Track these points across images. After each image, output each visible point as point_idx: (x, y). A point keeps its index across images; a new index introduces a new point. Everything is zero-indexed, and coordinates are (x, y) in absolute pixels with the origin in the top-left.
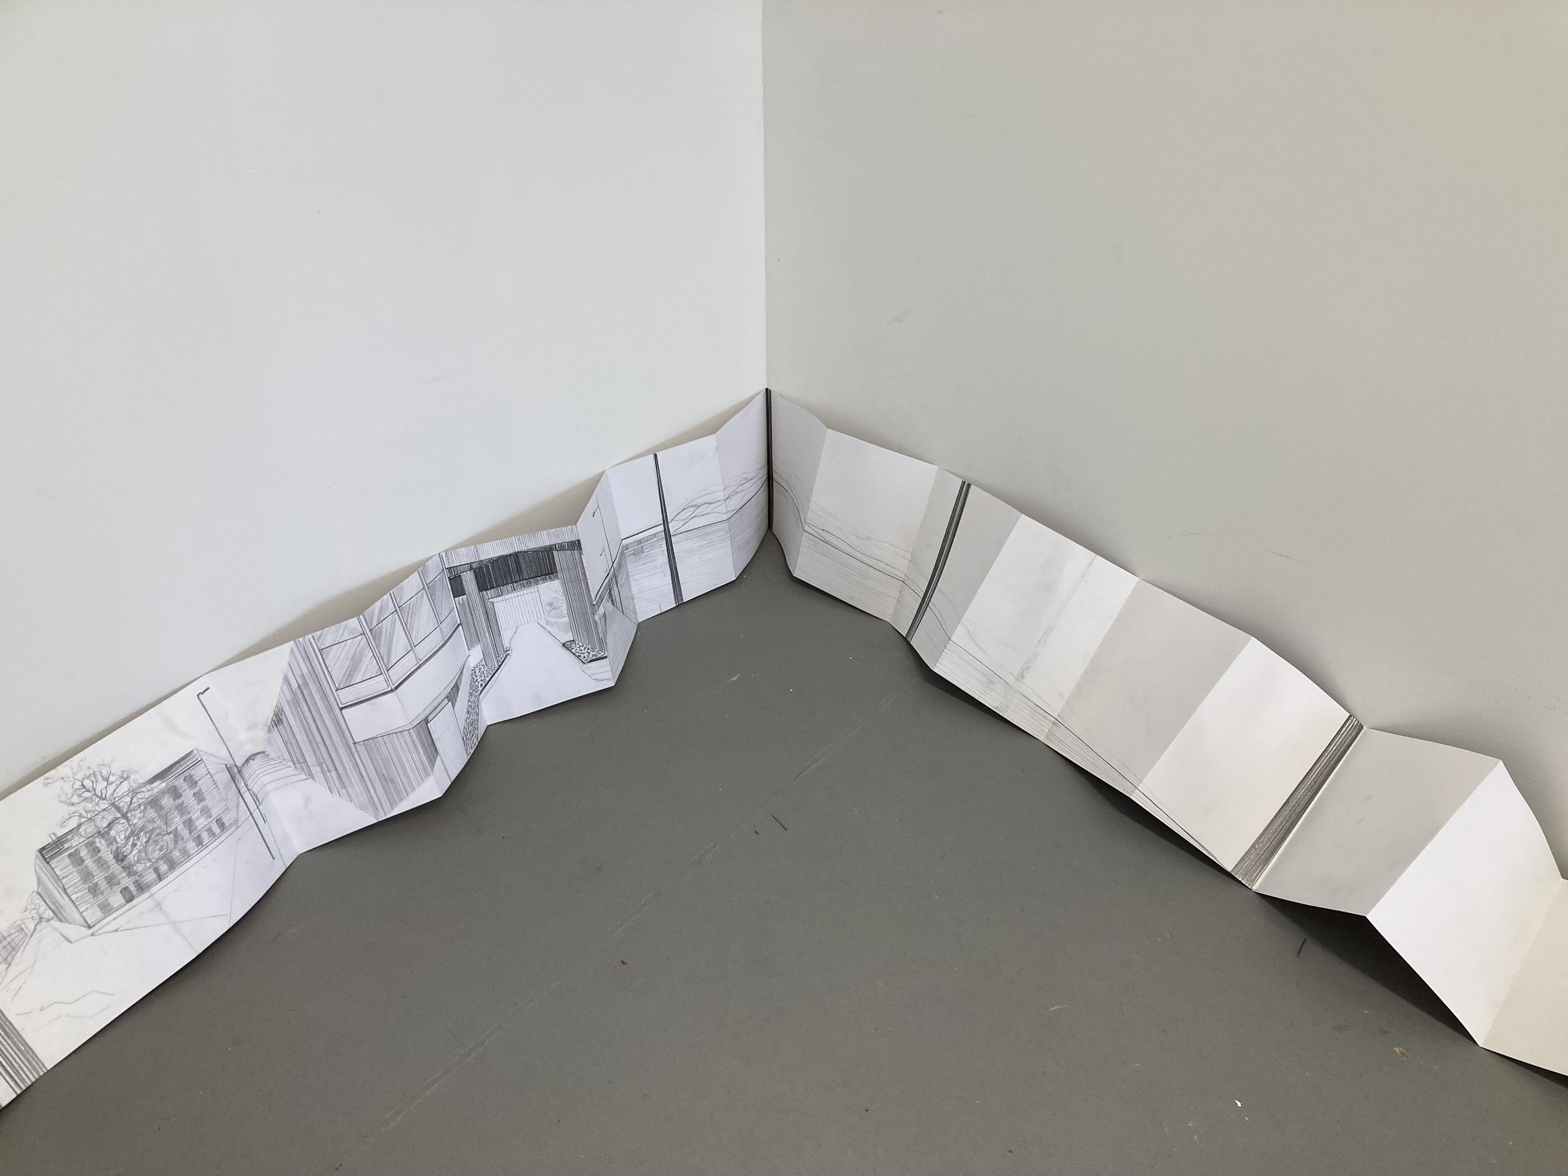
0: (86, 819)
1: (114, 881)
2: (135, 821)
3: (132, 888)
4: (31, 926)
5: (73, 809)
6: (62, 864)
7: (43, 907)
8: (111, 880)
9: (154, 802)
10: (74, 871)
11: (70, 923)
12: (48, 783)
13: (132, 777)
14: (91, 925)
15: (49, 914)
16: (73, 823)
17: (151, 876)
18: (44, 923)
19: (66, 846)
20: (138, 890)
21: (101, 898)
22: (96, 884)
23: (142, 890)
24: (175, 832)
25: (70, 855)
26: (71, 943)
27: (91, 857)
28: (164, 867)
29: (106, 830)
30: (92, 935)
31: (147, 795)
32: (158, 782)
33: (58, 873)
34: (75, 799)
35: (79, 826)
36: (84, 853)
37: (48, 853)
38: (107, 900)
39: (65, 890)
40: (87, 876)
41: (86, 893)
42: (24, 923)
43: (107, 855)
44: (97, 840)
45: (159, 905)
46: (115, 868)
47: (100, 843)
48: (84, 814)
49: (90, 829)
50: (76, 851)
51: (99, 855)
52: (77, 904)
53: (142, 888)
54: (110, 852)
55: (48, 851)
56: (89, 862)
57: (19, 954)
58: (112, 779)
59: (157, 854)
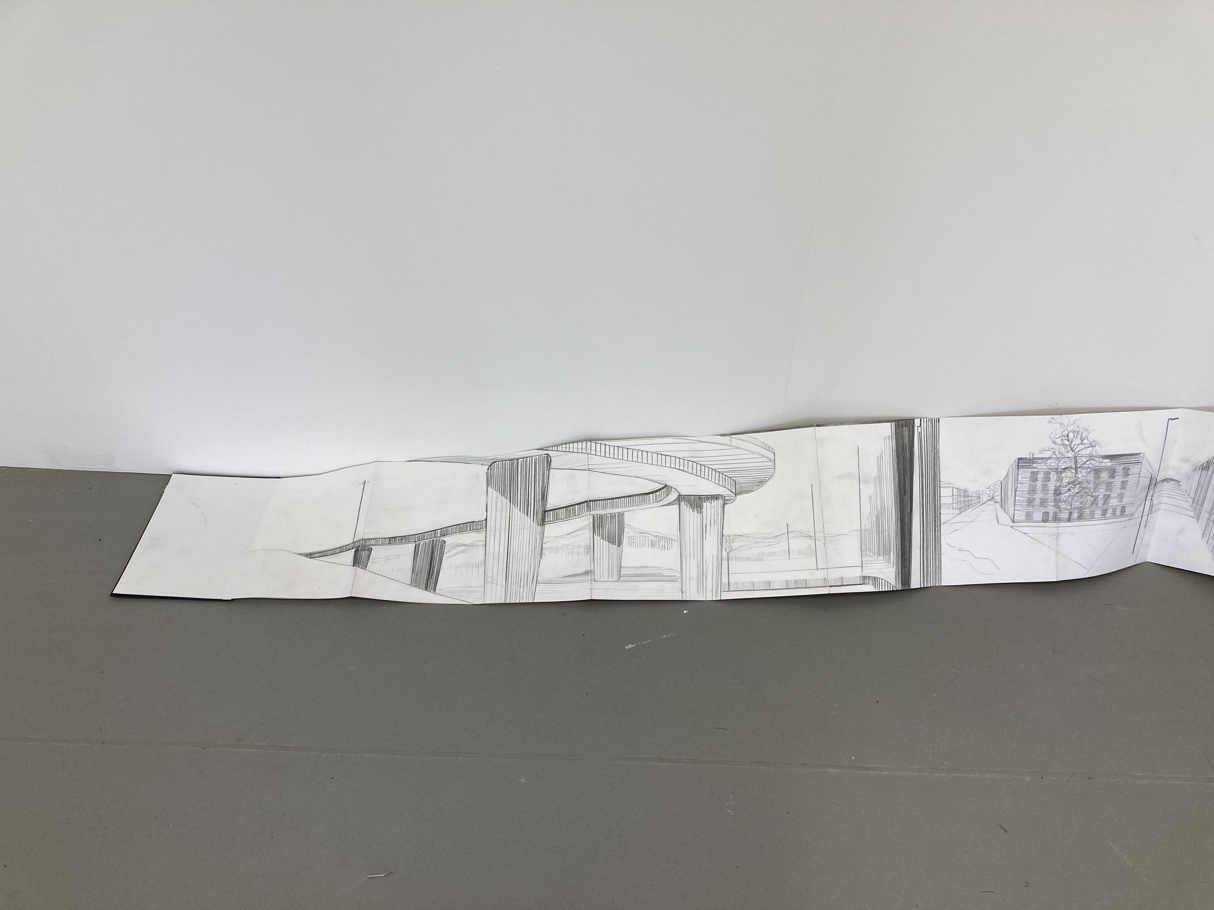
0: (1056, 457)
2: (1080, 476)
3: (1051, 515)
4: (985, 498)
5: (1054, 446)
6: (1025, 474)
7: (998, 493)
8: (1043, 502)
9: (1097, 471)
10: (1027, 483)
11: (1005, 512)
12: (1051, 422)
13: (1097, 448)
14: (1015, 521)
15: (998, 499)
16: (1047, 455)
17: (1065, 515)
18: (992, 502)
19: (1034, 465)
20: (1053, 518)
21: (1030, 509)
22: (1034, 499)
24: (1096, 498)
25: (1032, 472)
26: (999, 523)
27: (1042, 482)
28: (1075, 515)
29: (1062, 470)
30: (1012, 527)
31: (1097, 464)
32: (1108, 460)
33: (1019, 478)
34: (1059, 441)
35: (1050, 458)
36: (1040, 476)
38: (1033, 512)
39: (1016, 491)
40: (1032, 491)
41: (1025, 500)
42: (983, 495)
43: (1052, 486)
44: (1053, 473)
45: (1058, 536)
46: (1051, 496)
47: (1053, 476)
48: (1057, 453)
49: (1052, 463)
50: (1037, 472)
51: (1048, 483)
53: (1056, 519)
55: (1024, 462)
56: (1039, 484)
57: (971, 509)
58: (1085, 441)
59: (1077, 504)
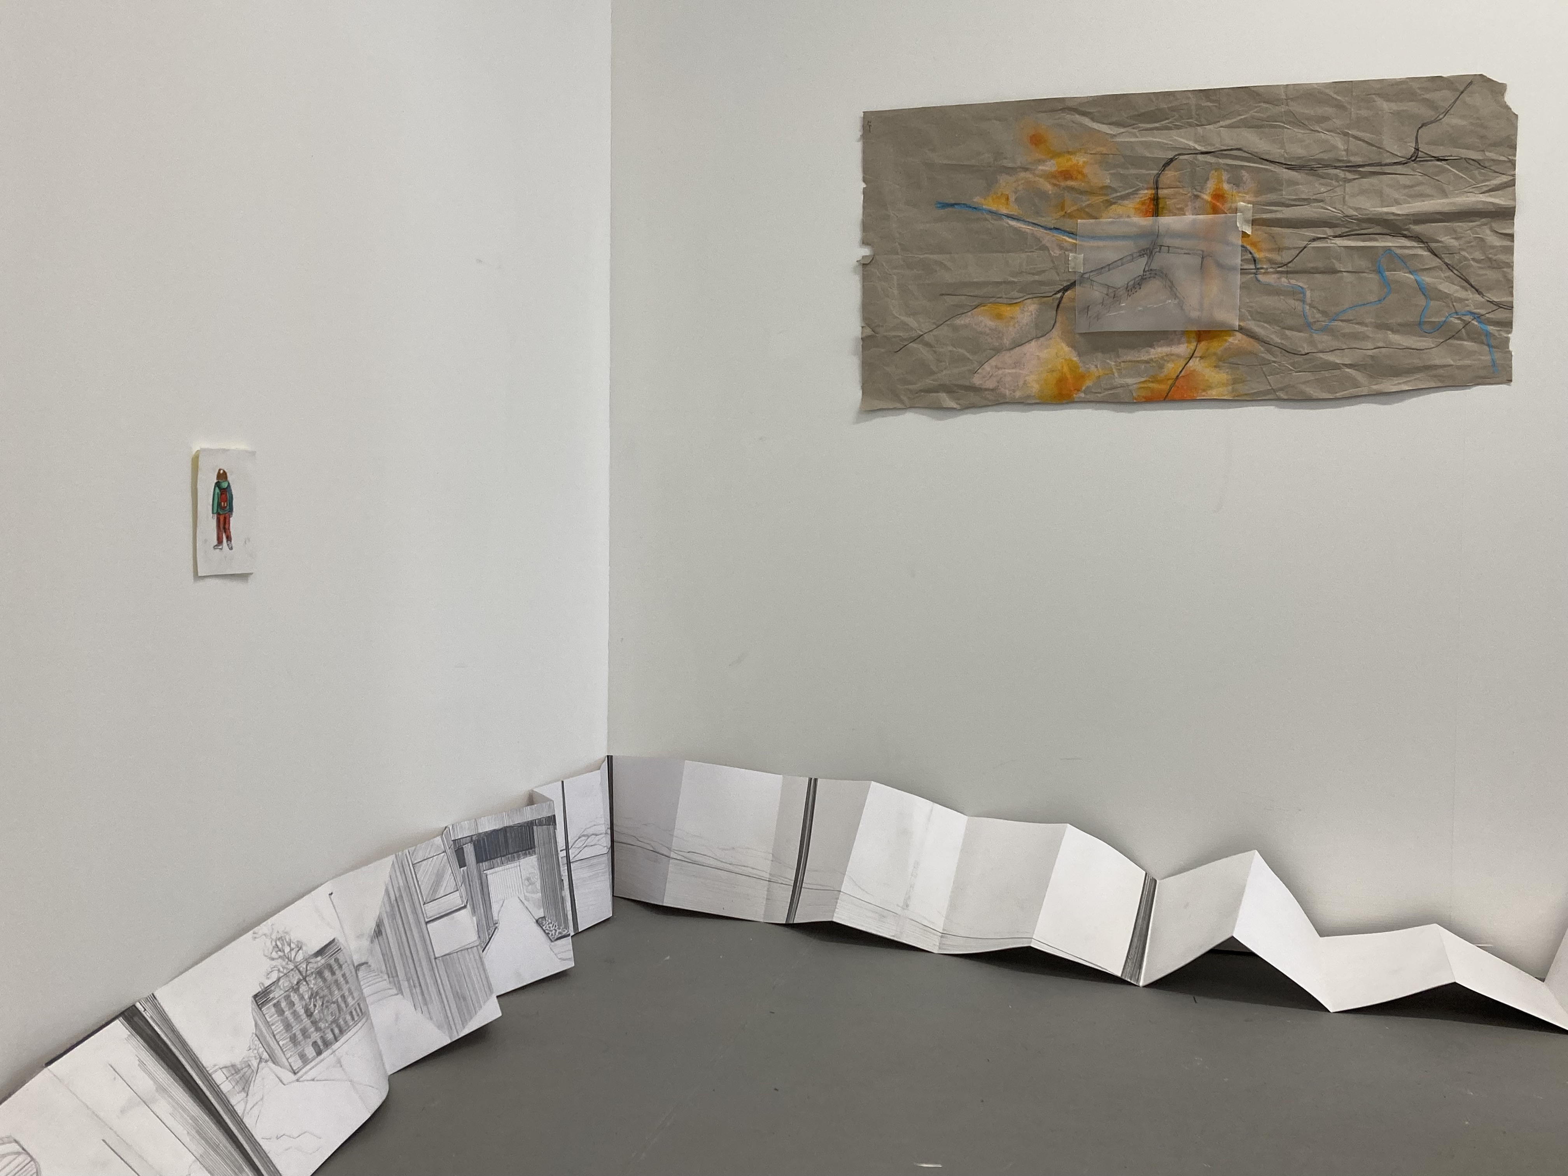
0: (282, 974)
1: (306, 1034)
2: (312, 986)
3: (320, 1042)
4: (255, 1063)
5: (274, 963)
6: (269, 1010)
7: (262, 1049)
8: (304, 1032)
9: (320, 973)
10: (278, 1021)
11: (281, 1067)
12: (255, 938)
13: (304, 948)
14: (296, 1071)
15: (265, 1056)
16: (274, 976)
17: (330, 1036)
18: (263, 1064)
19: (271, 996)
20: (324, 1045)
21: (300, 1049)
22: (295, 1034)
23: (327, 1046)
24: (336, 1002)
25: (274, 1005)
26: (284, 1085)
27: (289, 1009)
28: (337, 1031)
29: (297, 986)
30: (298, 1080)
31: (315, 966)
32: (319, 958)
33: (269, 1020)
34: (274, 955)
35: (279, 979)
36: (283, 1004)
37: (261, 998)
38: (303, 1050)
39: (274, 1036)
40: (288, 1027)
41: (287, 1043)
42: (250, 1061)
43: (300, 1009)
44: (292, 994)
45: (339, 1062)
46: (306, 1022)
47: (295, 998)
48: (281, 969)
49: (284, 983)
50: (278, 1002)
51: (294, 1009)
52: (284, 1050)
53: (327, 1044)
54: (301, 1007)
55: (260, 998)
56: (288, 1013)
57: (252, 1085)
58: (293, 946)
59: (330, 1019)
